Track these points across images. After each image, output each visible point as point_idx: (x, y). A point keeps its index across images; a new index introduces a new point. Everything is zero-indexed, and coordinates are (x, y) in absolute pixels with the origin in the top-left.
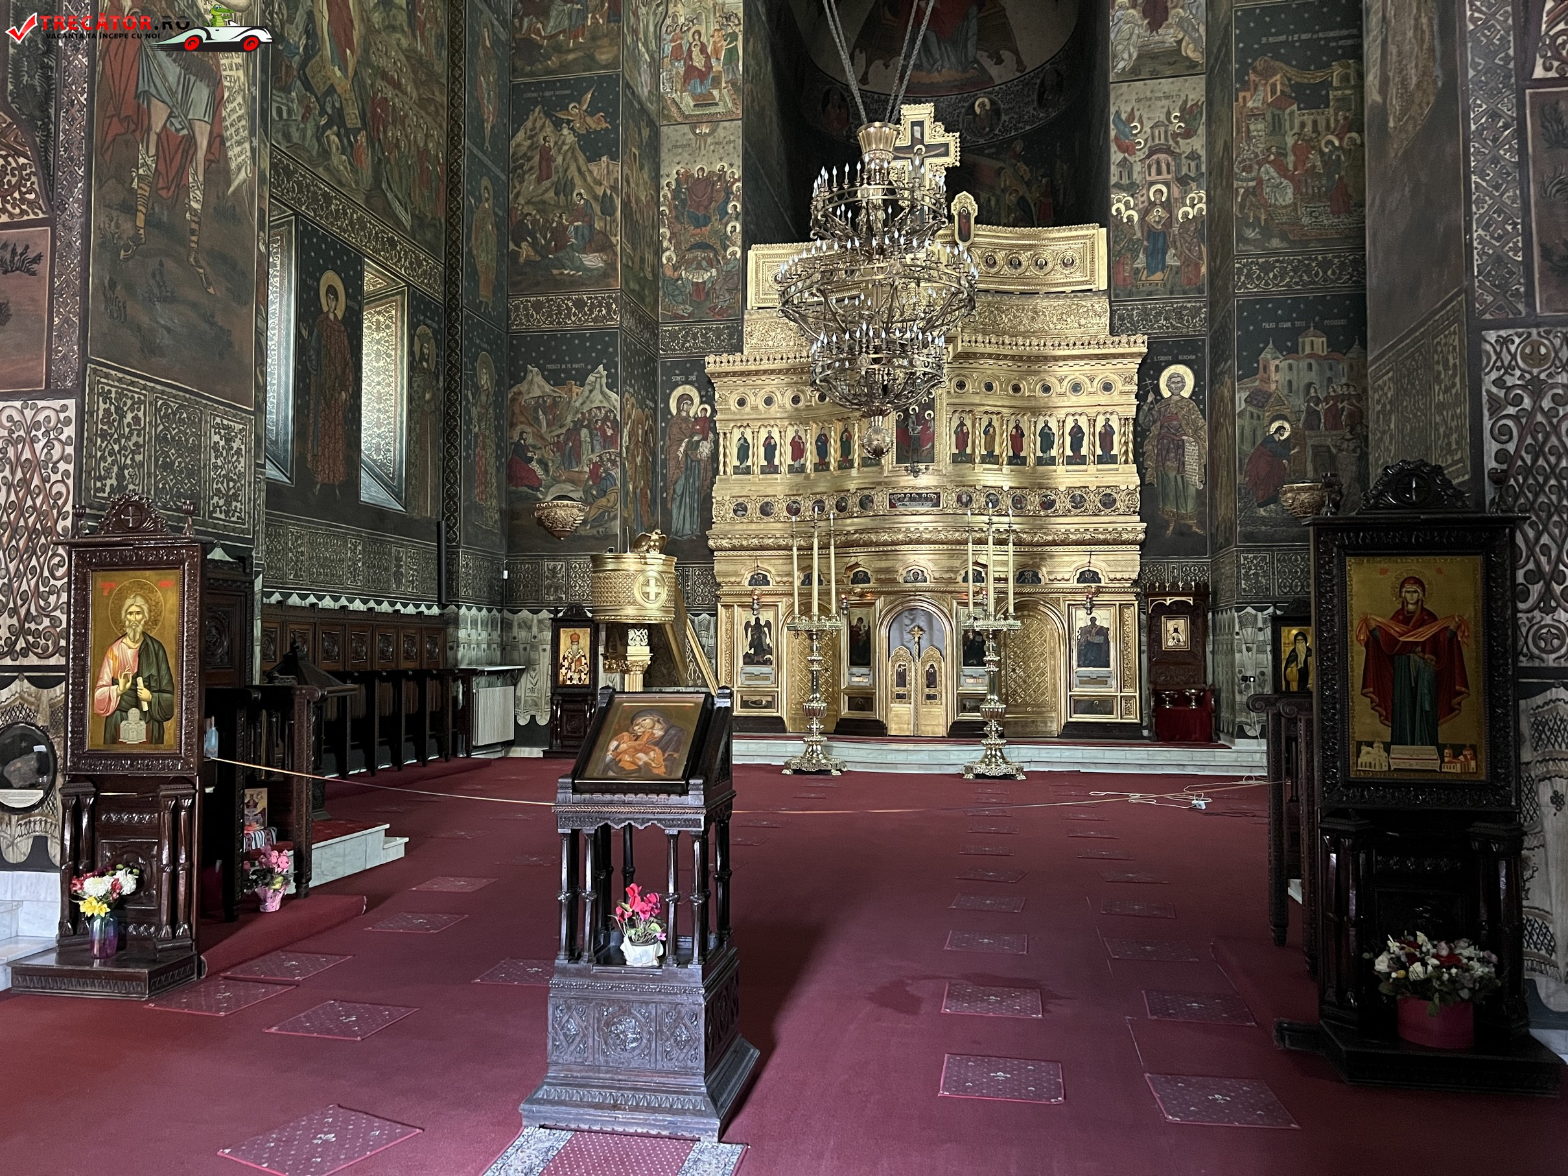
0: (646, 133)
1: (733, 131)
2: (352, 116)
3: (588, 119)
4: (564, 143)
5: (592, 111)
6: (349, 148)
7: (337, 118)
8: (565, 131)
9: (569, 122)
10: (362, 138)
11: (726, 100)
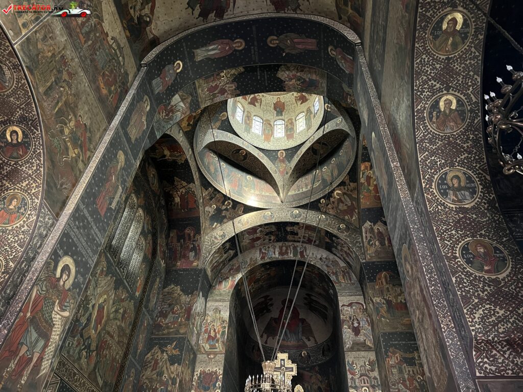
0: (192, 356)
1: (221, 358)
2: (93, 347)
3: (173, 351)
4: (163, 358)
5: (174, 349)
6: (88, 357)
7: (88, 347)
8: (165, 354)
9: (167, 351)
10: (94, 354)
11: (220, 347)
